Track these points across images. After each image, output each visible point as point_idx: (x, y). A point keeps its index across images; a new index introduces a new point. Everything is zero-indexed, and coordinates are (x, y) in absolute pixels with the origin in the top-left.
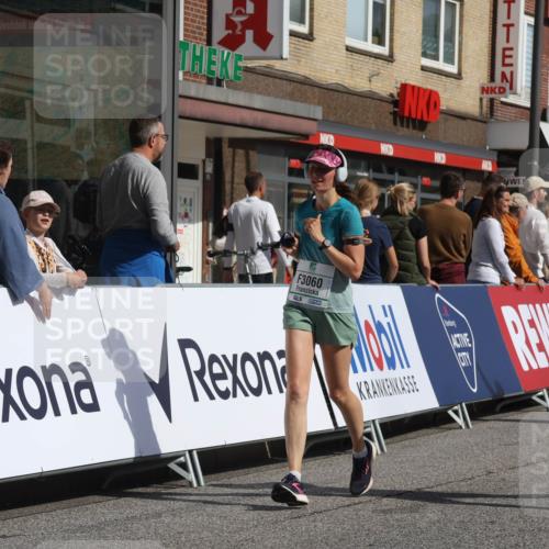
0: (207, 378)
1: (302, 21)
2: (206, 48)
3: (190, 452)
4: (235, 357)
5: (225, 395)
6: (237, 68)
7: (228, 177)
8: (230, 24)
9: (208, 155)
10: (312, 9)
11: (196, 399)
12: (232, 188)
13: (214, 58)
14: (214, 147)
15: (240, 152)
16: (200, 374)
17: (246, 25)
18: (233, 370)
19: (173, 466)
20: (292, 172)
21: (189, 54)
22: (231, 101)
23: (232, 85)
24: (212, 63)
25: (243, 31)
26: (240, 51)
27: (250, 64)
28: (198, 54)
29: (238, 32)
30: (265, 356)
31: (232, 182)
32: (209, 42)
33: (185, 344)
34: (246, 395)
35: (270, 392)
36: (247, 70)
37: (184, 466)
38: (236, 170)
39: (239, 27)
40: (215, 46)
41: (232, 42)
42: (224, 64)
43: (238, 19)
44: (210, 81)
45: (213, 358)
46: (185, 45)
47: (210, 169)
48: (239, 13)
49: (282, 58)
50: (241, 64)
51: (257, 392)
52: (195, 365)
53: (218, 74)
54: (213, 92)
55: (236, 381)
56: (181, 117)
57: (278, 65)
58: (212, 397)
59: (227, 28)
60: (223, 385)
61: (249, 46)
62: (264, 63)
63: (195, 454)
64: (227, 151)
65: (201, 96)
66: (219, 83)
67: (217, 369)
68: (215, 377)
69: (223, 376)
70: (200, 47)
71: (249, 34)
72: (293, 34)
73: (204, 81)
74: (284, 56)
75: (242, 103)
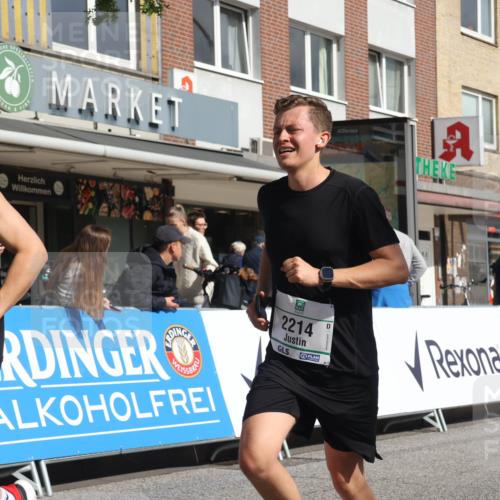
0: (445, 364)
1: (492, 142)
2: (432, 161)
3: (437, 410)
4: (462, 351)
5: (457, 375)
6: (452, 172)
7: (449, 238)
8: (446, 145)
9: (436, 225)
10: (497, 134)
11: (438, 377)
12: (452, 246)
13: (437, 166)
14: (440, 221)
15: (456, 223)
16: (440, 362)
17: (456, 146)
18: (461, 359)
19: (426, 418)
20: (490, 235)
21: (421, 164)
22: (449, 192)
23: (449, 183)
24: (435, 169)
25: (454, 149)
26: (453, 161)
27: (460, 170)
28: (427, 163)
29: (451, 150)
30: (481, 351)
31: (452, 242)
32: (433, 157)
33: (430, 343)
34: (470, 374)
35: (485, 372)
36: (458, 173)
37: (433, 418)
38: (455, 234)
39: (452, 147)
40: (437, 158)
41: (448, 156)
42: (443, 170)
43: (451, 142)
44: (435, 180)
45: (448, 352)
46: (419, 160)
47: (437, 234)
48: (452, 138)
49: (480, 165)
50: (454, 169)
51: (477, 373)
52: (437, 357)
53: (440, 176)
54: (437, 187)
55: (463, 366)
56: (420, 203)
57: (477, 170)
58: (448, 376)
59: (444, 148)
60: (455, 369)
61: (459, 158)
62: (469, 168)
63: (440, 411)
64: (448, 223)
65: (430, 189)
66: (441, 181)
67: (450, 359)
68: (449, 364)
69: (455, 363)
70: (428, 160)
71: (459, 151)
72: (486, 150)
73: (431, 180)
74: (482, 163)
75: (456, 193)
